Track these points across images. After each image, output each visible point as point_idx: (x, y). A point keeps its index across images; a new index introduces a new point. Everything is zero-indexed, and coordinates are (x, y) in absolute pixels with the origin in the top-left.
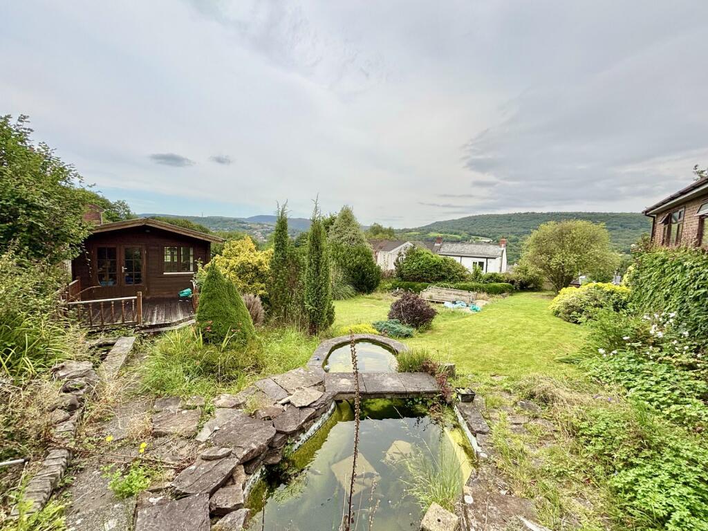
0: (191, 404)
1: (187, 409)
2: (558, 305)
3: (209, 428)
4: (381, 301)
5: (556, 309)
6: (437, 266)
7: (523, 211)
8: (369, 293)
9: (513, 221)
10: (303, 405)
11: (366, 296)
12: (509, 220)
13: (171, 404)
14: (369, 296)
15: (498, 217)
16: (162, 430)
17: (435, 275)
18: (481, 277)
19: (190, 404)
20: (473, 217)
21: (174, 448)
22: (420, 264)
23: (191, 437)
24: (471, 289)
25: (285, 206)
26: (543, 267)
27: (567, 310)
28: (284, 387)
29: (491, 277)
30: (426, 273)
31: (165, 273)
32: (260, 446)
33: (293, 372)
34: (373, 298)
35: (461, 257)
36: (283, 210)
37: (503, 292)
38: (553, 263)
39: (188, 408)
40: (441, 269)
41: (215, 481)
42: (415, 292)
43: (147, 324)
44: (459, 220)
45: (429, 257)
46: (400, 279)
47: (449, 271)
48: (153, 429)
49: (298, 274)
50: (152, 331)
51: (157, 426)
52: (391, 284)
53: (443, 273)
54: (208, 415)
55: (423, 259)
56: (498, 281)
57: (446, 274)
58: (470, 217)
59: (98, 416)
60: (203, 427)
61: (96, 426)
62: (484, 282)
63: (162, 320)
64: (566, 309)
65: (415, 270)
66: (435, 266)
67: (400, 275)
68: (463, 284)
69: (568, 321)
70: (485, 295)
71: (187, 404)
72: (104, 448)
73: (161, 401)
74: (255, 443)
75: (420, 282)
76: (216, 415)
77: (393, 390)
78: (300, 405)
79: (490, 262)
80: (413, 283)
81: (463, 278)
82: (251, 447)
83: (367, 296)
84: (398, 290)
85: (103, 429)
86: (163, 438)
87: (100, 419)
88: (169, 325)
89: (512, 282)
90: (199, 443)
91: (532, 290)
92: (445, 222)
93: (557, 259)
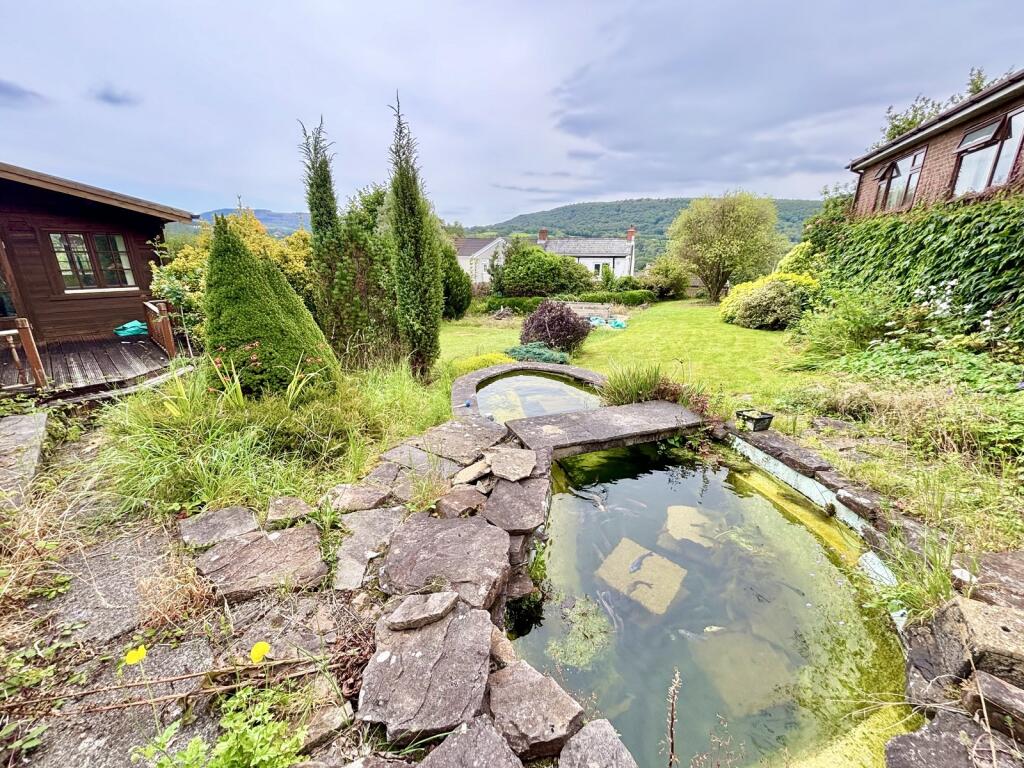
0: (282, 517)
1: (276, 529)
2: (731, 308)
3: (352, 556)
4: (481, 328)
5: (729, 314)
6: (554, 271)
7: (636, 197)
8: (457, 319)
9: (623, 211)
10: (523, 476)
11: (454, 321)
12: (619, 210)
13: (227, 527)
14: (460, 322)
15: (605, 207)
16: (238, 587)
17: (552, 285)
18: (612, 283)
19: (276, 518)
20: (571, 206)
21: (295, 619)
22: (529, 269)
23: (320, 586)
24: (602, 301)
25: (319, 130)
26: (697, 261)
27: (748, 313)
28: (445, 455)
29: (626, 283)
30: (538, 281)
31: (67, 292)
32: (504, 570)
33: (444, 429)
34: (466, 325)
35: (579, 257)
36: (317, 142)
37: (642, 302)
38: (710, 255)
39: (277, 526)
40: (559, 275)
41: (474, 676)
42: (525, 312)
43: (64, 386)
44: (552, 211)
45: (543, 256)
46: (499, 294)
47: (570, 276)
48: (214, 590)
49: (372, 270)
50: (83, 400)
51: (220, 580)
52: (486, 305)
53: (563, 281)
54: (337, 533)
55: (533, 261)
56: (634, 287)
57: (566, 282)
58: (566, 207)
59: (25, 591)
60: (338, 559)
61: (27, 617)
62: (618, 291)
63: (96, 377)
64: (746, 311)
65: (523, 278)
66: (551, 270)
67: (500, 288)
68: (590, 295)
69: (749, 327)
70: (622, 307)
71: (270, 518)
72: (82, 668)
73: (196, 524)
74: (491, 566)
75: (530, 297)
76: (351, 527)
77: (637, 431)
78: (517, 478)
79: (618, 263)
80: (520, 299)
81: (589, 286)
82: (489, 578)
83: (456, 323)
84: (502, 309)
85: (54, 618)
86: (250, 605)
87: (34, 597)
88: (122, 384)
89: (651, 288)
90: (348, 595)
91: (673, 298)
92: (533, 216)
93: (717, 249)
